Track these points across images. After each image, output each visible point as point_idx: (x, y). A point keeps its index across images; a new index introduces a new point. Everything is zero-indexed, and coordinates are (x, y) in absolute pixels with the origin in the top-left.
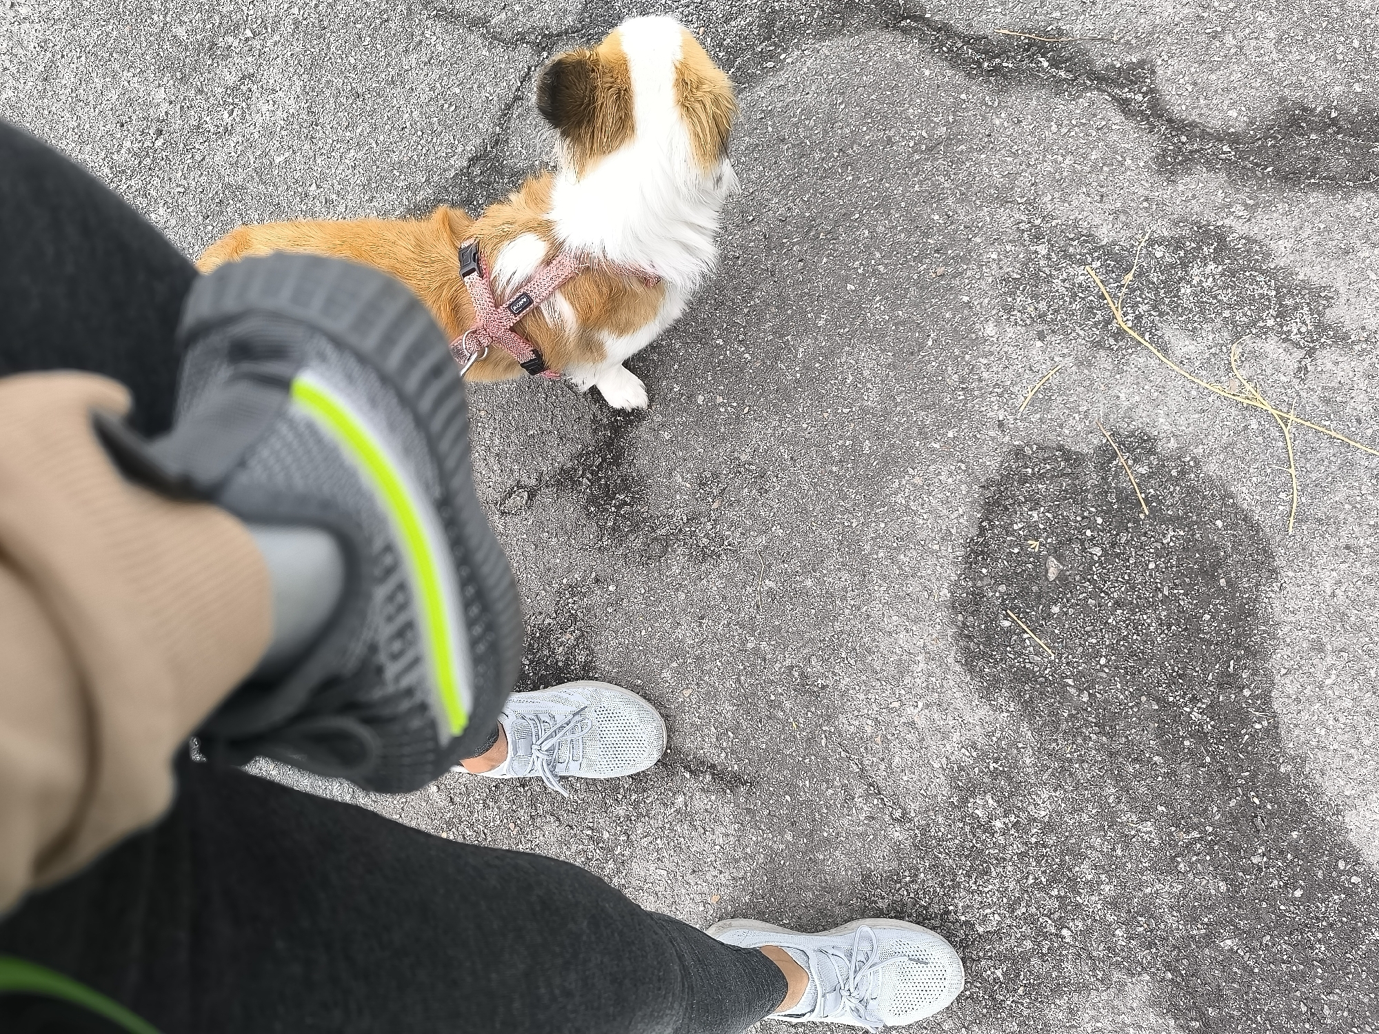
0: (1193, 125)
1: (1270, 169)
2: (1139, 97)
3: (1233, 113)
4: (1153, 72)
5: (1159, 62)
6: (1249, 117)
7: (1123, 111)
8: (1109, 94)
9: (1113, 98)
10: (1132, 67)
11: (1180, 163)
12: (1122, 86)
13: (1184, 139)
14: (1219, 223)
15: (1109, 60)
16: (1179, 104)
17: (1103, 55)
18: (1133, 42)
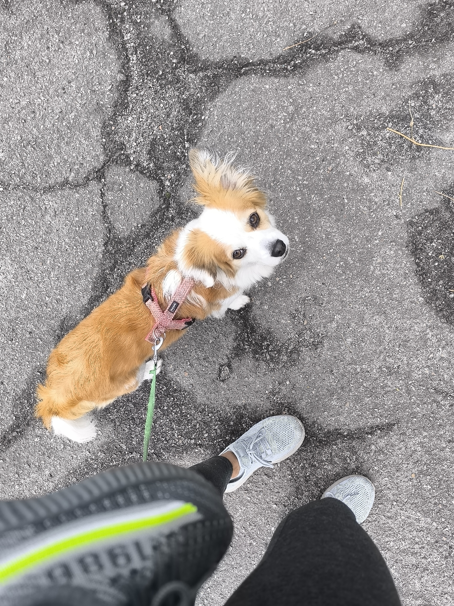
0: (391, 40)
1: (433, 40)
2: (361, 42)
3: (404, 25)
4: (360, 27)
5: (360, 21)
6: (411, 23)
7: (359, 52)
8: (349, 48)
9: (351, 49)
10: (350, 30)
11: (396, 60)
12: (351, 41)
13: (391, 49)
14: (428, 76)
15: (339, 33)
16: (380, 35)
17: (335, 33)
18: (343, 19)
